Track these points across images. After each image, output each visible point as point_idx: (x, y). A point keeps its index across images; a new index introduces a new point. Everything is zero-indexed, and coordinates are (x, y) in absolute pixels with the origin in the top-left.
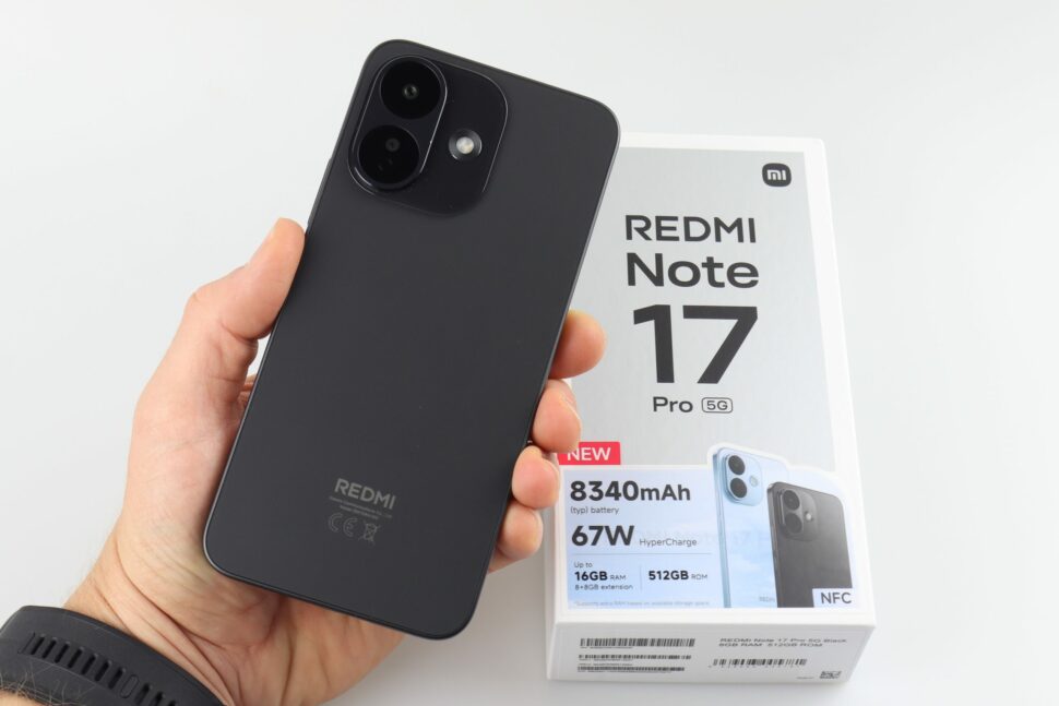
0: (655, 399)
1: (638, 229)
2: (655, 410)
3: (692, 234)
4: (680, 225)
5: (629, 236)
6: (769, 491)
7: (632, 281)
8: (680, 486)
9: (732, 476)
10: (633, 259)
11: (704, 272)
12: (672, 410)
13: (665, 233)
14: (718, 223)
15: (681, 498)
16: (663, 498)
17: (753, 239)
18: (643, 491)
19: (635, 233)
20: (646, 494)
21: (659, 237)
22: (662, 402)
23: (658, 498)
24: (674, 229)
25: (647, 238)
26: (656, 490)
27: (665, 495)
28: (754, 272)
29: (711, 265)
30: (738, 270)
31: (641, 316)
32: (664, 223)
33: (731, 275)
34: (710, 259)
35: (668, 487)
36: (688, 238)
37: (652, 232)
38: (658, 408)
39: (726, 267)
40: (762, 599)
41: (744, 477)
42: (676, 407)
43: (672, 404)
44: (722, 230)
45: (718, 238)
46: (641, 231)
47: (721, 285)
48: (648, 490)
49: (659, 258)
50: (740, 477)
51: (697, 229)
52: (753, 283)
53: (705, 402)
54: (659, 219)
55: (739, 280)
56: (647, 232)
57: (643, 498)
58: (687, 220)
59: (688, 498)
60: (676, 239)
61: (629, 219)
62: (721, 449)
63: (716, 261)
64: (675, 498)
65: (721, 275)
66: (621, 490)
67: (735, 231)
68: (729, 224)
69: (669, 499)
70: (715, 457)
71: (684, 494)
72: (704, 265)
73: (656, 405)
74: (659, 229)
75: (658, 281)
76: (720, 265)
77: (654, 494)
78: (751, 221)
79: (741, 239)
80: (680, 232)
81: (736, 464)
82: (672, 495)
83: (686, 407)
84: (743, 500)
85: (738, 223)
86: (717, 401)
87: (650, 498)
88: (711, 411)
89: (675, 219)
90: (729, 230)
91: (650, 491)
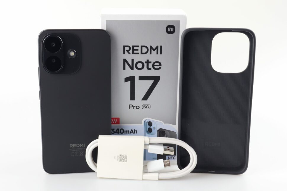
0: (129, 105)
1: (127, 50)
2: (129, 108)
3: (143, 52)
4: (139, 48)
5: (124, 53)
6: (158, 131)
7: (124, 68)
8: (135, 130)
9: (148, 127)
10: (125, 61)
11: (146, 65)
12: (134, 108)
13: (135, 52)
14: (151, 47)
15: (135, 133)
16: (130, 133)
17: (161, 53)
18: (125, 131)
19: (126, 52)
20: (126, 132)
21: (133, 53)
22: (131, 106)
23: (129, 133)
24: (137, 50)
25: (129, 53)
26: (129, 131)
27: (131, 132)
28: (160, 65)
29: (148, 62)
30: (156, 64)
31: (126, 80)
32: (135, 48)
33: (153, 66)
34: (148, 60)
35: (132, 130)
36: (142, 53)
37: (131, 52)
38: (130, 108)
39: (152, 63)
40: (153, 158)
41: (152, 127)
42: (135, 107)
43: (134, 107)
44: (152, 50)
45: (151, 53)
46: (128, 51)
47: (150, 69)
48: (126, 131)
49: (133, 60)
50: (151, 127)
51: (145, 50)
52: (160, 68)
53: (143, 106)
54: (133, 47)
55: (156, 67)
56: (129, 51)
57: (125, 133)
58: (142, 47)
59: (137, 133)
60: (138, 53)
61: (124, 47)
62: (146, 120)
63: (149, 61)
64: (133, 133)
65: (150, 66)
66: (119, 131)
67: (156, 50)
68: (154, 48)
69: (132, 133)
70: (145, 122)
71: (136, 132)
72: (146, 62)
73: (129, 107)
74: (133, 50)
75: (132, 68)
76: (151, 62)
77: (128, 132)
78: (161, 47)
79: (157, 53)
80: (139, 51)
81: (150, 124)
82: (133, 132)
83: (138, 107)
84: (151, 133)
85: (157, 47)
86: (146, 106)
87: (127, 133)
88: (144, 108)
89: (138, 46)
90: (154, 50)
91: (127, 131)
